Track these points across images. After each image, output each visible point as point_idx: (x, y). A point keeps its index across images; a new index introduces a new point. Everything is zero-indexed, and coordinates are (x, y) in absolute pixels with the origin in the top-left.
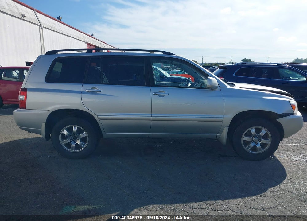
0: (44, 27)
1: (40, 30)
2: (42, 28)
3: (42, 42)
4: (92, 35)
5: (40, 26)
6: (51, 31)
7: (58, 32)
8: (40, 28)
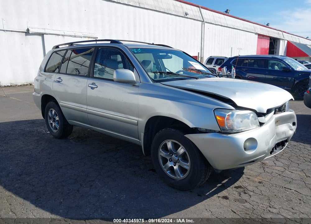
0: (206, 22)
1: (202, 25)
2: (204, 24)
3: (203, 37)
4: (268, 25)
5: (203, 21)
6: (214, 25)
7: (222, 26)
8: (202, 24)
